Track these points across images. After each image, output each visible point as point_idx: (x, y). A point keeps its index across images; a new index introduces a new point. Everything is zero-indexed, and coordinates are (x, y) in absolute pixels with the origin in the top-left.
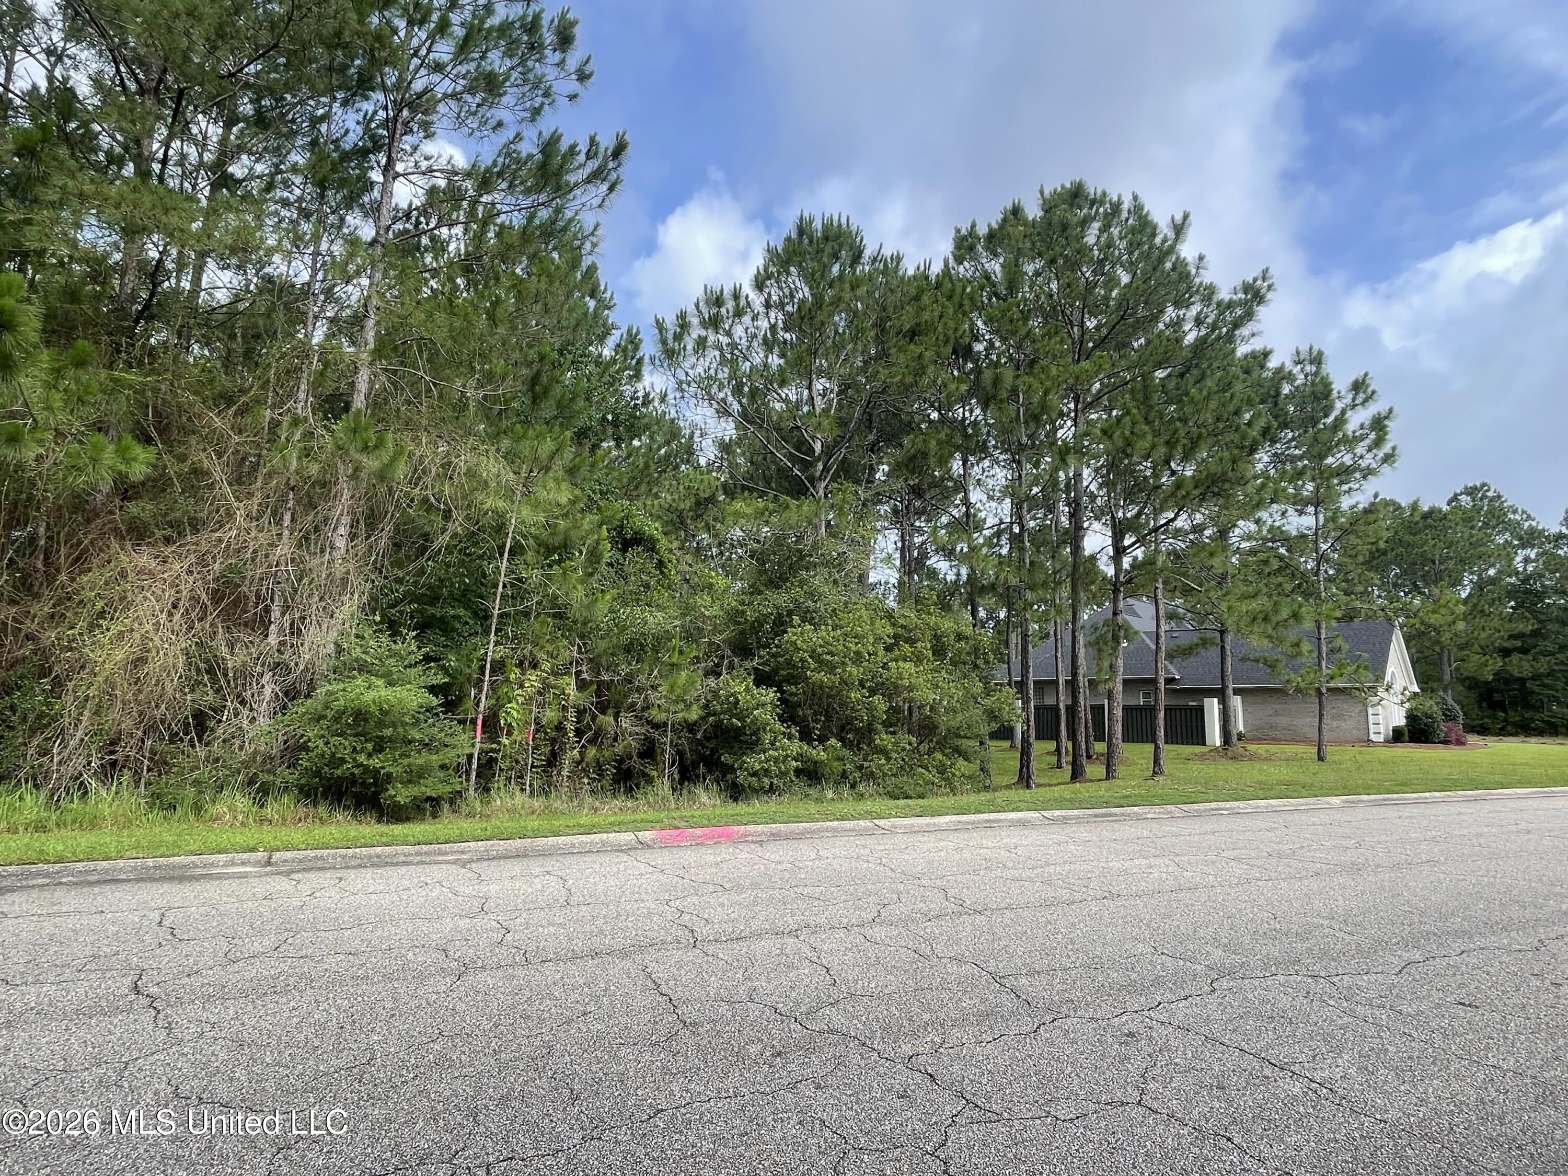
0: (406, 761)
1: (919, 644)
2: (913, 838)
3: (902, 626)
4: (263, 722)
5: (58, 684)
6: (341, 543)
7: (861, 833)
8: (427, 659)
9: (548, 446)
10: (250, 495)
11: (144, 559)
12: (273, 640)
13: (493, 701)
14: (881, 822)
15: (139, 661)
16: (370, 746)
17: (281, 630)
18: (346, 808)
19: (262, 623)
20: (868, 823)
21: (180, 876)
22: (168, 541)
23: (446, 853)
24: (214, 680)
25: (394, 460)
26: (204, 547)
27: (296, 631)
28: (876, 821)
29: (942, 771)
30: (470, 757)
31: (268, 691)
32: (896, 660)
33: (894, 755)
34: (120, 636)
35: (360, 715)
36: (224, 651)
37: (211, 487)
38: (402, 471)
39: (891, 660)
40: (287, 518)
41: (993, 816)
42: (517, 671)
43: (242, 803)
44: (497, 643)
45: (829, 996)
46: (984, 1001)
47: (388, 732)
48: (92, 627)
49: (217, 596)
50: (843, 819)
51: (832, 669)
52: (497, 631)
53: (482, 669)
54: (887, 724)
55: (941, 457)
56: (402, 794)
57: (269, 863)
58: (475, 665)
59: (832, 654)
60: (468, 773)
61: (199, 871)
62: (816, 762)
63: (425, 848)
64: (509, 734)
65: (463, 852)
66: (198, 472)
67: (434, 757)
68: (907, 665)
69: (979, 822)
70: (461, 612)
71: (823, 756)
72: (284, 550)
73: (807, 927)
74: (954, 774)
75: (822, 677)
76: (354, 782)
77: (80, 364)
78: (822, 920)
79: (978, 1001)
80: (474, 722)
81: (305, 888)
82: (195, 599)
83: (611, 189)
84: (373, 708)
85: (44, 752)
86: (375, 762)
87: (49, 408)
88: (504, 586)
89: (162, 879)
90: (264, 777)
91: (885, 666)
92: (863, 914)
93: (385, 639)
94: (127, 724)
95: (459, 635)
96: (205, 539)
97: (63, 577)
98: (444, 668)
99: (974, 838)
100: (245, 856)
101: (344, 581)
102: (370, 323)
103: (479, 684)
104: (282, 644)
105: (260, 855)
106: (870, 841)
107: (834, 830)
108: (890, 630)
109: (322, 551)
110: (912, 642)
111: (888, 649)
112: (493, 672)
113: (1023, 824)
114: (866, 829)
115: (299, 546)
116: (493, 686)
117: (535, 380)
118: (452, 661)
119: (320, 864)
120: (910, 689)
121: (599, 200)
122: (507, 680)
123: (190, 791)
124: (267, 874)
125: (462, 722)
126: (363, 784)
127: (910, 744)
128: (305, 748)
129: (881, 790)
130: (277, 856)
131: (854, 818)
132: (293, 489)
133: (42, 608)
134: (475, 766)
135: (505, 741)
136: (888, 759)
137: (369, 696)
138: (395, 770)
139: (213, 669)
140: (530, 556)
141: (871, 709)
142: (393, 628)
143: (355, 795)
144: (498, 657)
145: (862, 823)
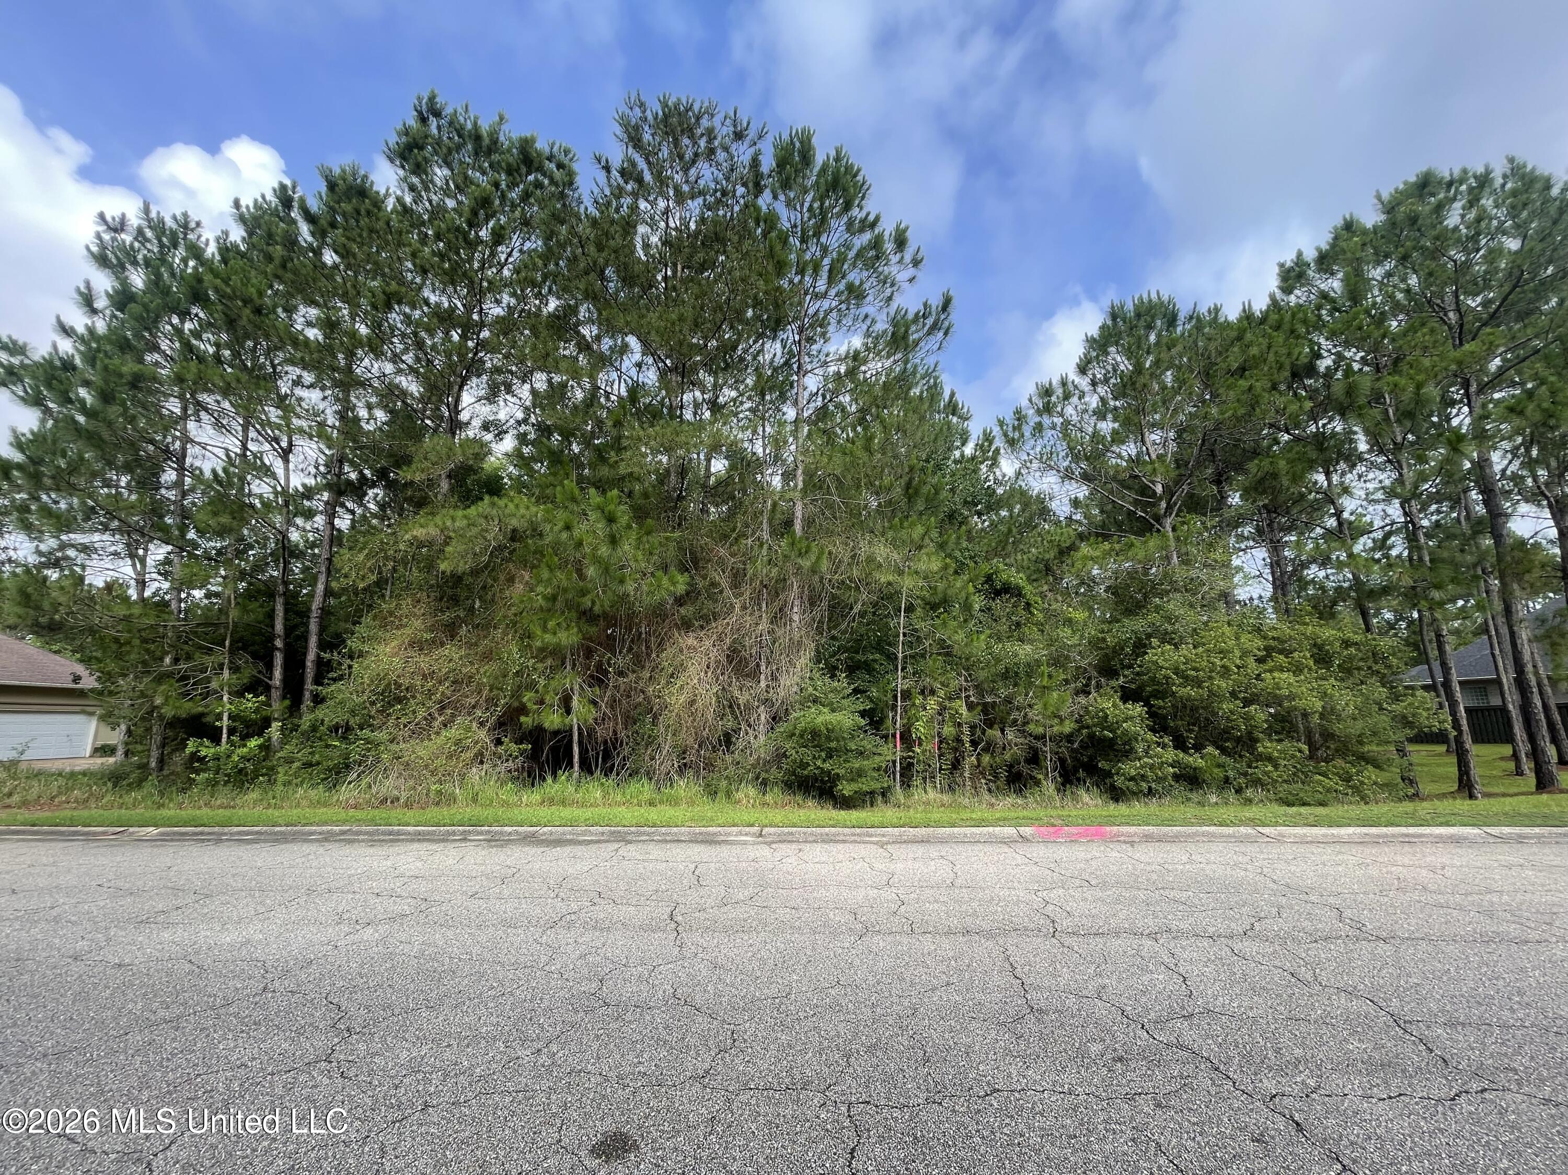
0: (847, 765)
1: (1296, 654)
2: (1302, 849)
3: (1274, 638)
4: (762, 738)
5: (655, 717)
6: (796, 618)
7: (1242, 840)
8: (856, 691)
9: (919, 530)
10: (741, 594)
11: (691, 641)
12: (763, 684)
13: (905, 721)
14: (1266, 830)
15: (692, 702)
16: (823, 754)
17: (766, 678)
18: (814, 797)
19: (755, 674)
20: (1249, 830)
21: (710, 841)
22: (702, 627)
23: (871, 836)
24: (733, 712)
25: (819, 558)
26: (720, 629)
27: (774, 678)
28: (1260, 829)
29: (1348, 779)
30: (894, 762)
31: (763, 718)
32: (1271, 671)
33: (1283, 763)
34: (682, 687)
35: (815, 733)
36: (737, 693)
37: (721, 592)
38: (825, 565)
39: (1265, 671)
40: (764, 605)
41: (1412, 830)
42: (921, 697)
43: (752, 792)
44: (904, 678)
45: (1183, 1008)
46: (1377, 1047)
47: (833, 745)
48: (668, 683)
49: (730, 658)
50: (1221, 825)
51: (1198, 683)
52: (902, 670)
53: (895, 697)
54: (1269, 732)
55: (1294, 475)
56: (846, 789)
57: (761, 835)
58: (890, 696)
59: (1196, 669)
60: (894, 773)
61: (722, 838)
63: (858, 830)
64: (920, 745)
65: (883, 836)
66: (714, 584)
67: (865, 763)
68: (1285, 675)
69: (1393, 836)
70: (877, 656)
71: (1201, 763)
72: (764, 626)
73: (1169, 931)
74: (1362, 783)
75: (1189, 691)
76: (816, 780)
77: (648, 533)
78: (1184, 926)
79: (1370, 1046)
80: (894, 736)
81: (778, 855)
82: (718, 662)
83: (946, 334)
84: (823, 728)
85: (652, 758)
86: (827, 766)
87: (636, 561)
88: (904, 635)
89: (702, 842)
90: (763, 775)
91: (1258, 677)
92: (1233, 925)
93: (827, 680)
94: (690, 741)
95: (878, 673)
96: (718, 626)
97: (654, 655)
98: (869, 697)
99: (1386, 854)
100: (747, 829)
101: (800, 643)
102: (800, 472)
103: (894, 707)
104: (768, 686)
105: (756, 829)
106: (1252, 849)
107: (1213, 835)
108: (1260, 643)
109: (785, 624)
110: (1287, 653)
111: (1260, 661)
112: (904, 699)
114: (1247, 836)
115: (772, 623)
116: (905, 710)
117: (908, 485)
118: (874, 692)
119: (790, 838)
120: (1291, 697)
121: (937, 345)
122: (914, 705)
123: (724, 783)
124: (758, 843)
125: (885, 737)
126: (822, 781)
127: (1300, 751)
128: (785, 755)
129: (1272, 796)
130: (766, 830)
131: (1233, 824)
132: (765, 586)
133: (646, 674)
134: (898, 769)
135: (917, 750)
136: (1276, 767)
137: (820, 719)
138: (842, 772)
139: (732, 705)
140: (919, 611)
141: (1247, 718)
142: (832, 671)
143: (819, 788)
144: (905, 687)
145: (1242, 830)
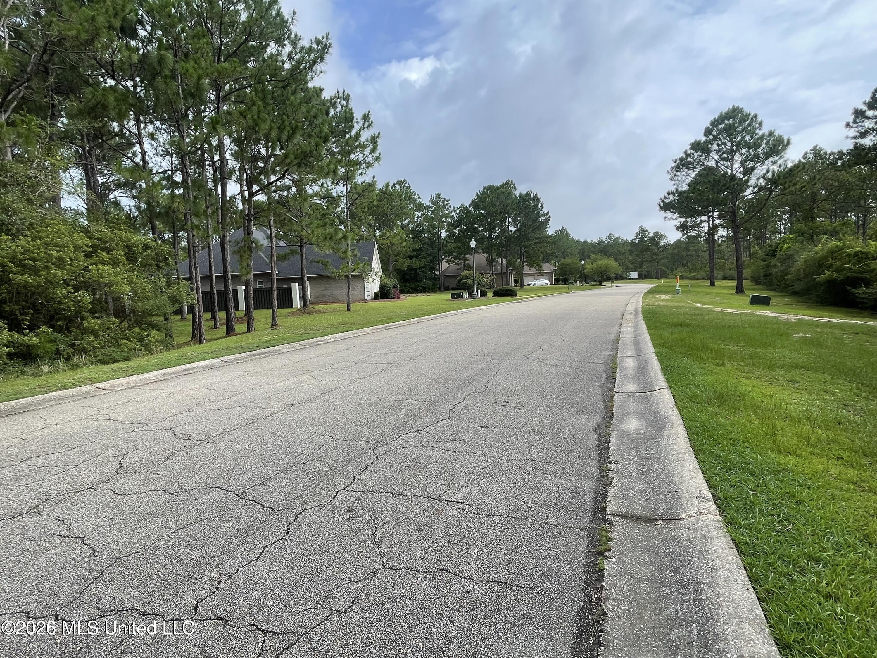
1: (114, 252)
2: (130, 393)
3: (98, 239)
7: (85, 396)
14: (101, 385)
20: (89, 388)
28: (97, 385)
29: (141, 340)
32: (96, 264)
33: (102, 333)
39: (92, 264)
41: (188, 366)
50: (65, 388)
51: (35, 271)
54: (92, 312)
55: (120, 110)
59: (34, 259)
62: (28, 346)
68: (106, 268)
69: (179, 372)
71: (35, 340)
74: (150, 341)
75: (28, 279)
91: (86, 268)
99: (179, 384)
106: (93, 402)
107: (60, 398)
108: (88, 242)
110: (108, 251)
111: (88, 256)
113: (210, 368)
114: (87, 392)
120: (110, 284)
127: (114, 324)
129: (93, 359)
131: (75, 386)
136: (96, 336)
141: (77, 302)
145: (84, 388)
